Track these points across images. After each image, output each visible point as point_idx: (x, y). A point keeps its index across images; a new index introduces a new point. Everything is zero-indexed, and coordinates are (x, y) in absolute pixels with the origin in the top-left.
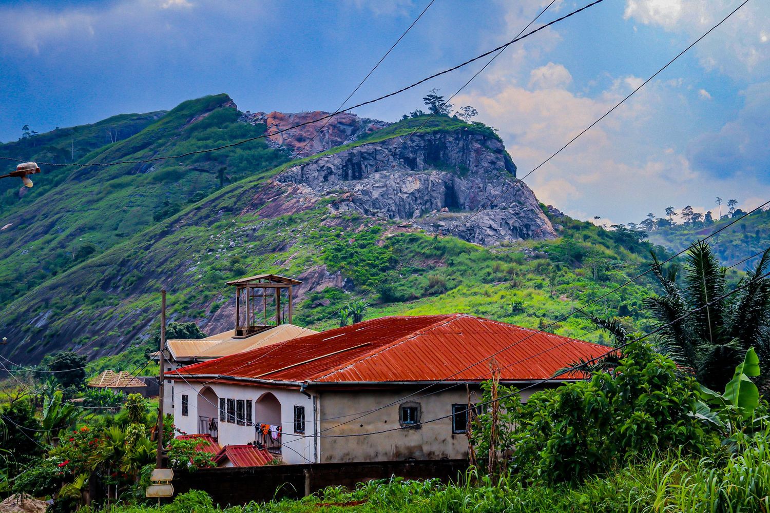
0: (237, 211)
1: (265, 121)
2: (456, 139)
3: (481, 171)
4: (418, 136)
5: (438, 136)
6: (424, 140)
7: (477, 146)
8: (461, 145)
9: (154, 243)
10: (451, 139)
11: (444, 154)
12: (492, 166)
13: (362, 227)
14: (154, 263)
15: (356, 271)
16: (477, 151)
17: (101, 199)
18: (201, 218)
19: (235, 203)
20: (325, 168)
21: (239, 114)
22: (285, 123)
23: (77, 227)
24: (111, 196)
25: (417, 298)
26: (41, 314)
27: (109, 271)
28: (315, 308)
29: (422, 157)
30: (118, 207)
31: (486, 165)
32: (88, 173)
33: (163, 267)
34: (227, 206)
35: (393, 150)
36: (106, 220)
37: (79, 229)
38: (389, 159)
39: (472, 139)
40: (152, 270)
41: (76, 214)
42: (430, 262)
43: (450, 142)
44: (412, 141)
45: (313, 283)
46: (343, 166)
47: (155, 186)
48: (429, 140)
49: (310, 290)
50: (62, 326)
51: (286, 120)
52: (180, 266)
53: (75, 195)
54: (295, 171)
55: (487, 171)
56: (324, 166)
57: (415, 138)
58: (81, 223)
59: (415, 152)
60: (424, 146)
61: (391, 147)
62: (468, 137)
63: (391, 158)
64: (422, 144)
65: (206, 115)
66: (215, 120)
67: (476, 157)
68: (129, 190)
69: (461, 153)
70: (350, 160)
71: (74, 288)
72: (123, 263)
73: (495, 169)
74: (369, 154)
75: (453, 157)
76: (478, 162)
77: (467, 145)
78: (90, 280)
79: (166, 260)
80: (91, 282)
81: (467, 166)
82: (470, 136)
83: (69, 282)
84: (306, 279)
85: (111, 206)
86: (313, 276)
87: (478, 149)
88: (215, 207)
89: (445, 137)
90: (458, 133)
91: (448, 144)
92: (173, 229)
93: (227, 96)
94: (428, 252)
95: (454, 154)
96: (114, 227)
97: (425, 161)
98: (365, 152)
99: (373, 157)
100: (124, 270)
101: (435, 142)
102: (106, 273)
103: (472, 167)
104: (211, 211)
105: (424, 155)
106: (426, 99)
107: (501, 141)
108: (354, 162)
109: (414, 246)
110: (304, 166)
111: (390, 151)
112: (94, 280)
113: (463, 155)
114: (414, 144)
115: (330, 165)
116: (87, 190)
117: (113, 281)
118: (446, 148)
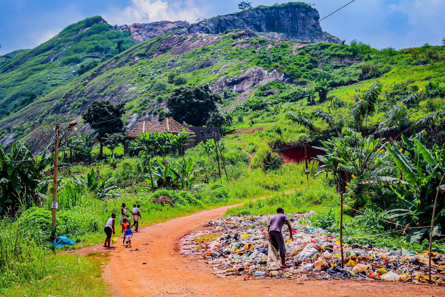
0: (150, 55)
1: (129, 29)
2: (286, 12)
3: (307, 32)
4: (261, 10)
5: (273, 11)
6: (265, 13)
7: (303, 15)
8: (290, 15)
9: (88, 82)
10: (283, 12)
11: (278, 23)
12: (314, 29)
13: (270, 46)
14: (96, 91)
15: (290, 68)
16: (303, 18)
17: (27, 78)
18: (122, 63)
19: (147, 51)
20: (204, 29)
21: (110, 27)
22: (142, 29)
23: (13, 95)
24: (34, 76)
25: (356, 82)
26: (5, 137)
27: (56, 102)
28: (266, 96)
29: (265, 25)
30: (40, 81)
31: (310, 28)
32: (13, 67)
33: (105, 91)
34: (141, 54)
35: (246, 19)
36: (33, 89)
37: (14, 96)
38: (244, 26)
39: (298, 11)
40: (95, 95)
41: (10, 88)
42: (347, 60)
43: (282, 14)
44: (257, 12)
45: (255, 80)
46: (216, 29)
47: (64, 67)
48: (267, 14)
49: (254, 84)
50: (28, 140)
51: (144, 27)
52: (120, 88)
53: (6, 78)
54: (184, 30)
55: (311, 31)
56: (204, 27)
57: (259, 11)
58: (14, 92)
59: (260, 21)
60: (265, 18)
61: (244, 17)
62: (295, 10)
63: (245, 25)
64: (264, 16)
65: (88, 28)
66: (96, 30)
67: (303, 22)
68: (46, 71)
69: (291, 22)
70: (219, 25)
71: (29, 118)
72: (67, 96)
73: (316, 30)
74: (231, 22)
75: (285, 25)
76: (304, 25)
77: (295, 15)
78: (41, 110)
79: (106, 87)
80: (42, 112)
81: (296, 30)
82: (297, 9)
83: (23, 115)
84: (247, 78)
85: (35, 80)
86: (253, 76)
87: (304, 17)
88: (131, 55)
89: (278, 11)
90: (288, 7)
91: (281, 16)
92: (102, 72)
93: (100, 17)
94: (342, 53)
95: (286, 23)
96: (39, 93)
97: (267, 28)
98: (229, 20)
99: (232, 24)
100: (70, 100)
101: (272, 15)
102: (54, 105)
103: (300, 30)
104: (129, 58)
105: (266, 23)
106: (240, 5)
107: (317, 12)
108: (222, 26)
109: (327, 51)
110: (190, 28)
111: (244, 20)
112: (44, 110)
113: (292, 23)
114: (259, 16)
115: (208, 27)
116: (14, 75)
117: (62, 108)
118: (279, 19)
